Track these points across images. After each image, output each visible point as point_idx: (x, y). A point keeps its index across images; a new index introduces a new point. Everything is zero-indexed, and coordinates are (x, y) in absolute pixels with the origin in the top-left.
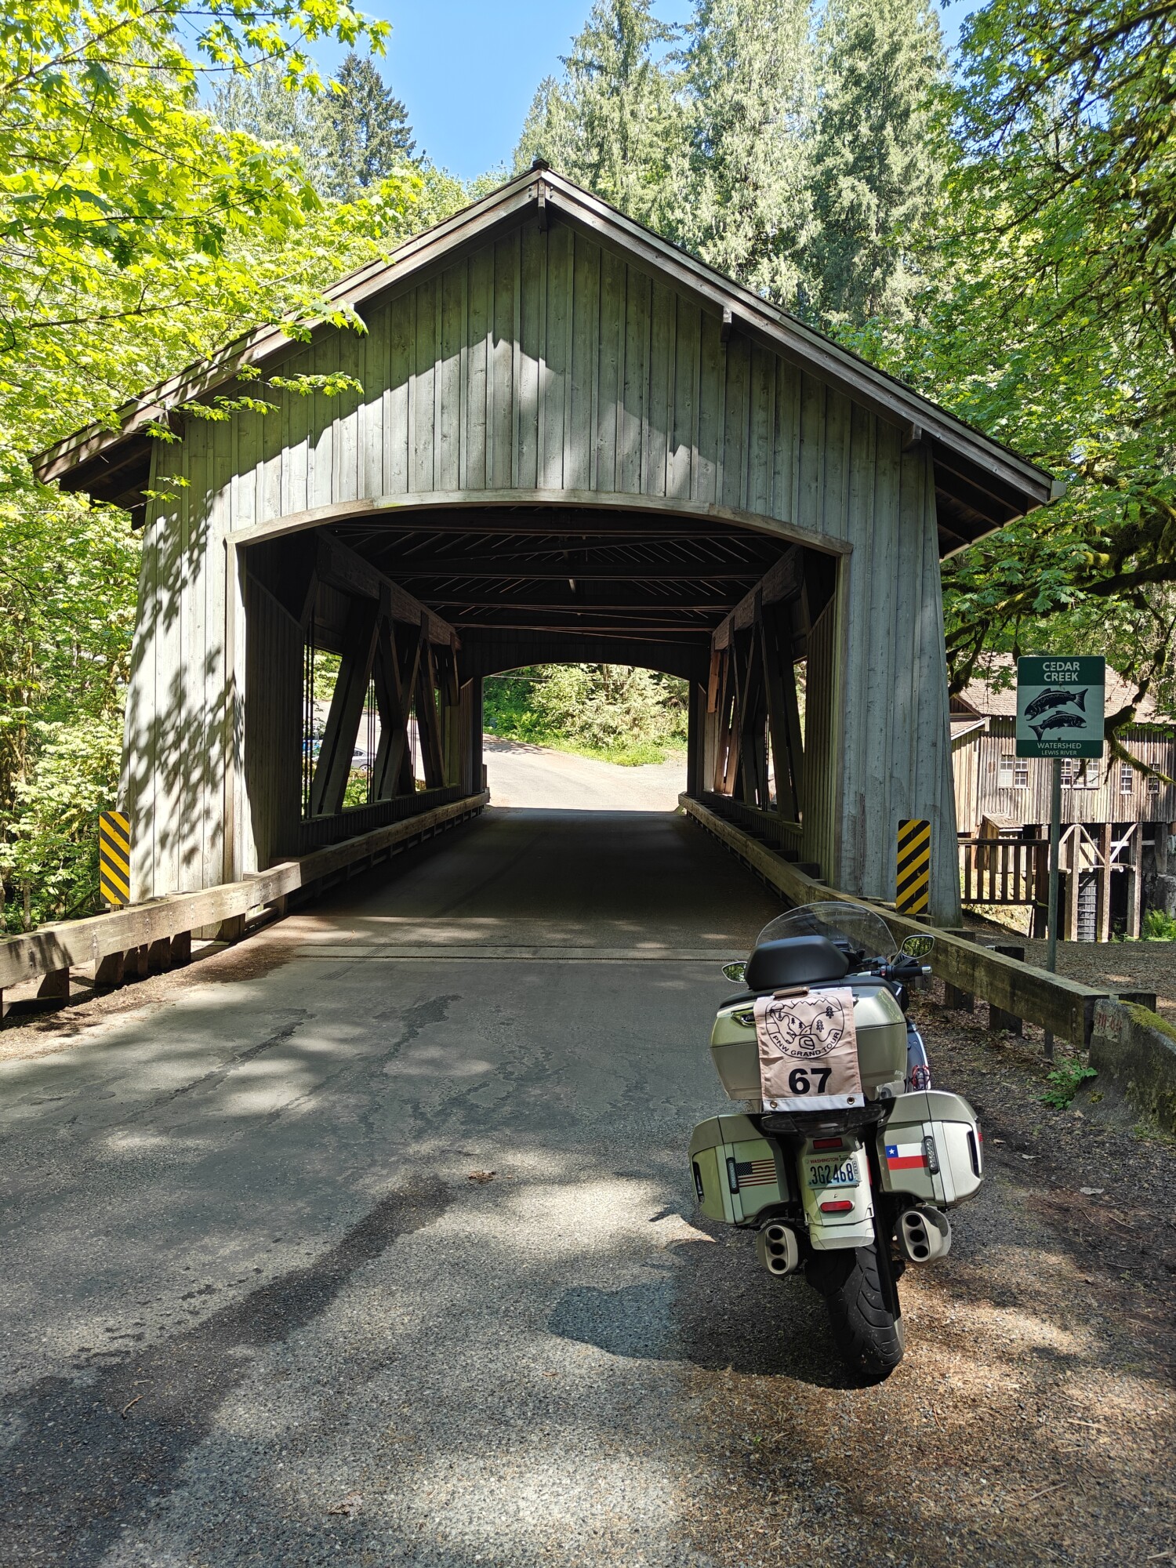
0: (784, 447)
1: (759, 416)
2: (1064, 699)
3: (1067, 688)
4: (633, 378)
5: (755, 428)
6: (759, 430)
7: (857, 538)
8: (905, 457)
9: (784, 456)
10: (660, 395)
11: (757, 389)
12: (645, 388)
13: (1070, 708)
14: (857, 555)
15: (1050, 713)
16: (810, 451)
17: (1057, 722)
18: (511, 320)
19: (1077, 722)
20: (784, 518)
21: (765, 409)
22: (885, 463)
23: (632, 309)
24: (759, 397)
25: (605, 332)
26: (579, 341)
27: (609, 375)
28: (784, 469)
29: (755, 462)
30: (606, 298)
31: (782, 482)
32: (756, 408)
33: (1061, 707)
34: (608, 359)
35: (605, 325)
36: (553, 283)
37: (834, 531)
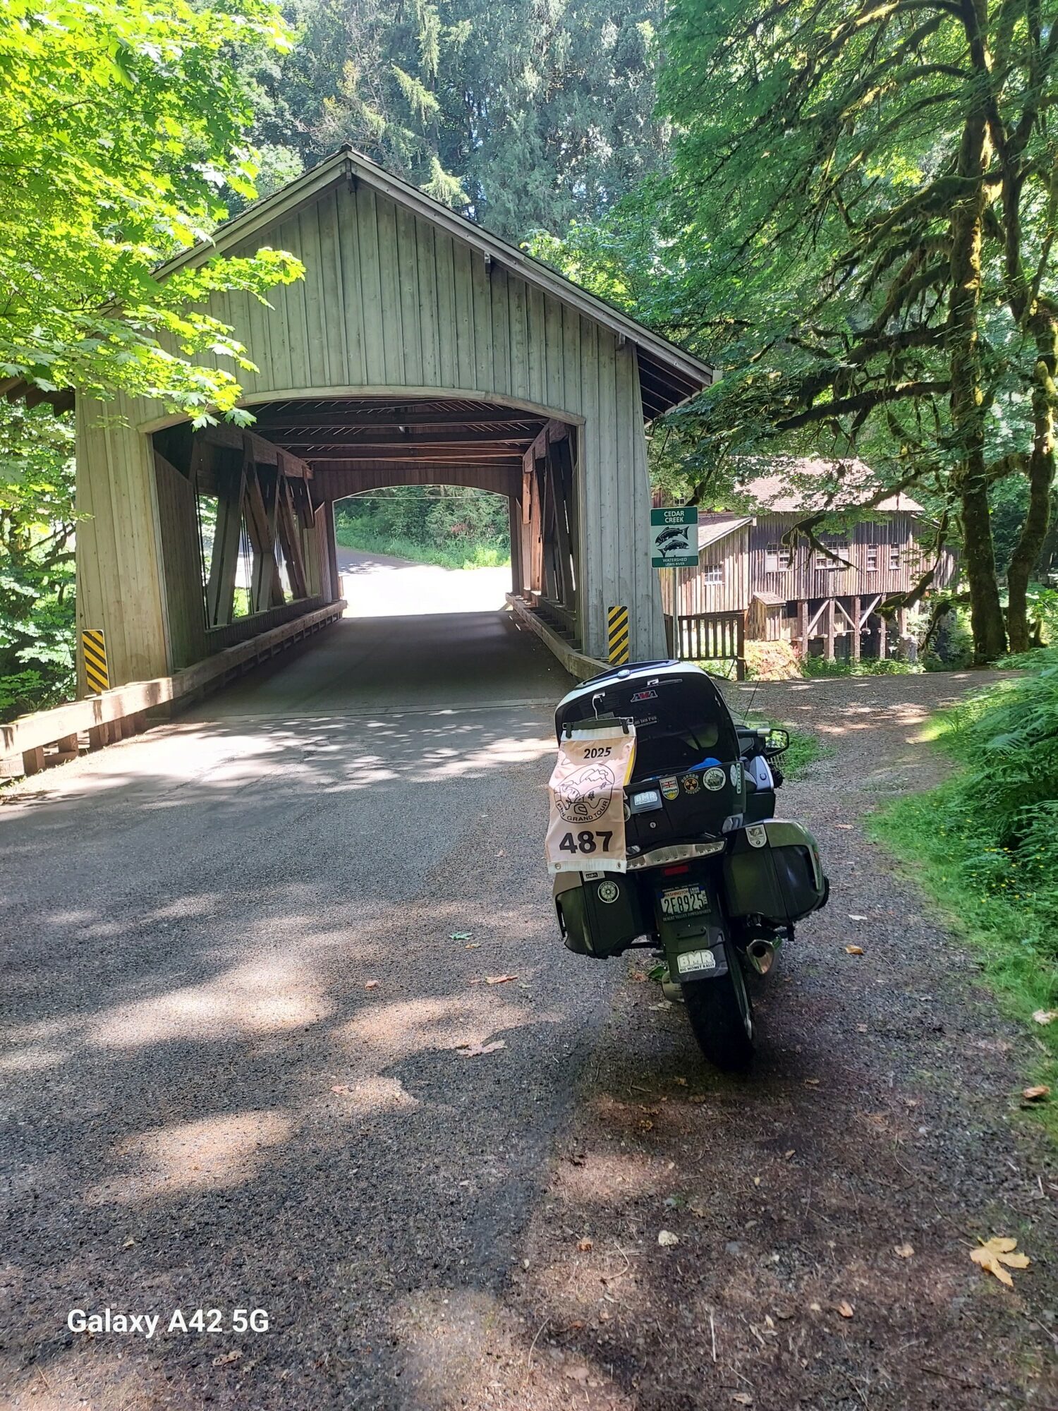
0: (535, 350)
1: (516, 327)
2: (675, 533)
3: (676, 527)
4: (425, 301)
5: (513, 336)
6: (517, 338)
7: (588, 412)
8: (618, 353)
9: (535, 356)
10: (446, 314)
11: (513, 308)
12: (435, 308)
13: (680, 538)
14: (588, 424)
15: (669, 541)
16: (553, 352)
17: (672, 547)
18: (334, 260)
19: (683, 546)
20: (538, 400)
21: (520, 322)
22: (605, 359)
23: (421, 249)
24: (515, 314)
25: (403, 269)
26: (384, 275)
27: (408, 300)
28: (535, 364)
29: (515, 360)
30: (402, 242)
31: (535, 375)
32: (513, 320)
33: (675, 538)
34: (407, 288)
35: (402, 263)
36: (362, 231)
37: (572, 406)
